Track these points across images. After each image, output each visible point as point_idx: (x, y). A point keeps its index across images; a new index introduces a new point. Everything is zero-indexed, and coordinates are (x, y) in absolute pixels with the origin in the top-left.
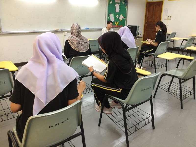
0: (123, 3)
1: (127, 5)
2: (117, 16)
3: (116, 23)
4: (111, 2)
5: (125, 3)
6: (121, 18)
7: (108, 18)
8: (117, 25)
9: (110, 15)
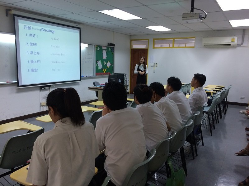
0: (109, 49)
1: (114, 52)
2: (105, 63)
3: (104, 70)
4: (98, 49)
5: (111, 50)
6: (109, 64)
7: (96, 65)
8: (105, 72)
9: (98, 61)
